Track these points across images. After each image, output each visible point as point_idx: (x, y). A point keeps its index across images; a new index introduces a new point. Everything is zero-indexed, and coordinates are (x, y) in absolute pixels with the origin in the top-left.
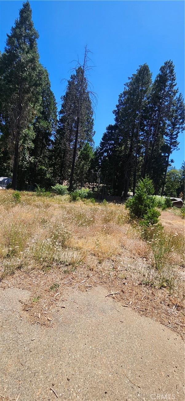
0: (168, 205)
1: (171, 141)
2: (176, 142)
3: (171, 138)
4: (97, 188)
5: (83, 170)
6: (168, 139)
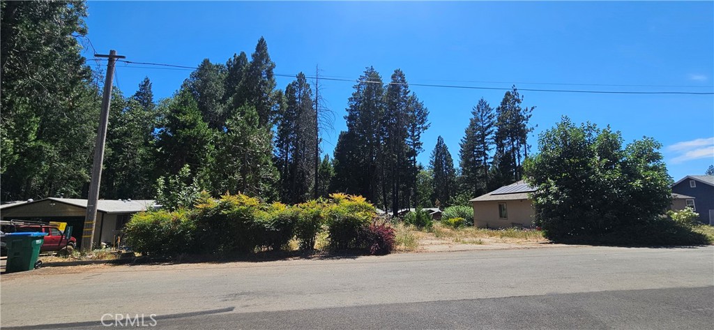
1: (414, 143)
3: (414, 139)
6: (410, 140)
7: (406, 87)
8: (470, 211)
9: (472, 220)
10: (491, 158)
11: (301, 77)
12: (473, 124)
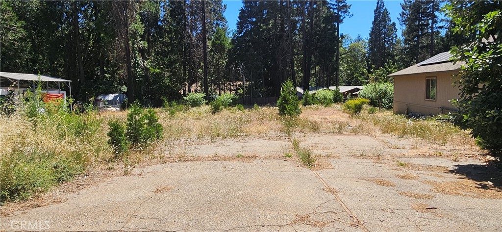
2: (345, 6)
4: (243, 89)
5: (219, 67)
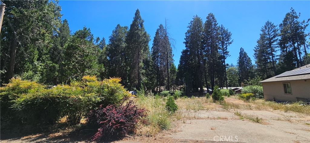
0: (231, 93)
1: (224, 52)
2: (227, 52)
3: (223, 50)
6: (221, 51)
7: (216, 21)
8: (260, 88)
9: (262, 94)
10: (277, 56)
11: (161, 26)
12: (263, 37)
